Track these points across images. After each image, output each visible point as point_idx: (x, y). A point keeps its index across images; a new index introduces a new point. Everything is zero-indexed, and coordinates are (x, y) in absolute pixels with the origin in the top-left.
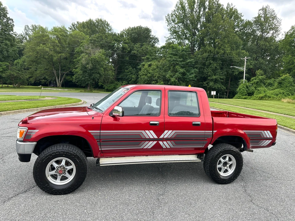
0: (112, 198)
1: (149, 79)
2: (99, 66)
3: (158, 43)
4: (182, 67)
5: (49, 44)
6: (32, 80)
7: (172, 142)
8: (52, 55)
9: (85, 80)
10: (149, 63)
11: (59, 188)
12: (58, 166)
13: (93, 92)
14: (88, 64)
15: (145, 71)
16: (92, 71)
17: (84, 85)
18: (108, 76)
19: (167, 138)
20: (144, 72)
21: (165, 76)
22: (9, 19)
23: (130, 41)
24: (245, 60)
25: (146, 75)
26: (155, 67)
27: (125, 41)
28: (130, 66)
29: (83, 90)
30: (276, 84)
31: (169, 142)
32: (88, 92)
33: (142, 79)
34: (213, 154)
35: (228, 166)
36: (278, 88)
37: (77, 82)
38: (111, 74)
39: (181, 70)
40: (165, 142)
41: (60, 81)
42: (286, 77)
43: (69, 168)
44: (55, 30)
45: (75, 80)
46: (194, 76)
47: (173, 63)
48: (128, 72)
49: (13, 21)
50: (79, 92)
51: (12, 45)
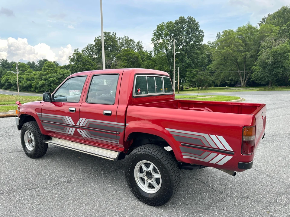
2: (282, 59)
5: (233, 46)
6: (218, 82)
7: (87, 131)
8: (234, 56)
9: (264, 77)
13: (275, 90)
14: (268, 58)
16: (273, 66)
17: (263, 83)
19: (82, 126)
22: (200, 31)
32: (269, 90)
37: (256, 80)
40: (82, 131)
41: (245, 81)
44: (240, 30)
45: (254, 78)
49: (203, 32)
50: (258, 91)
51: (202, 53)
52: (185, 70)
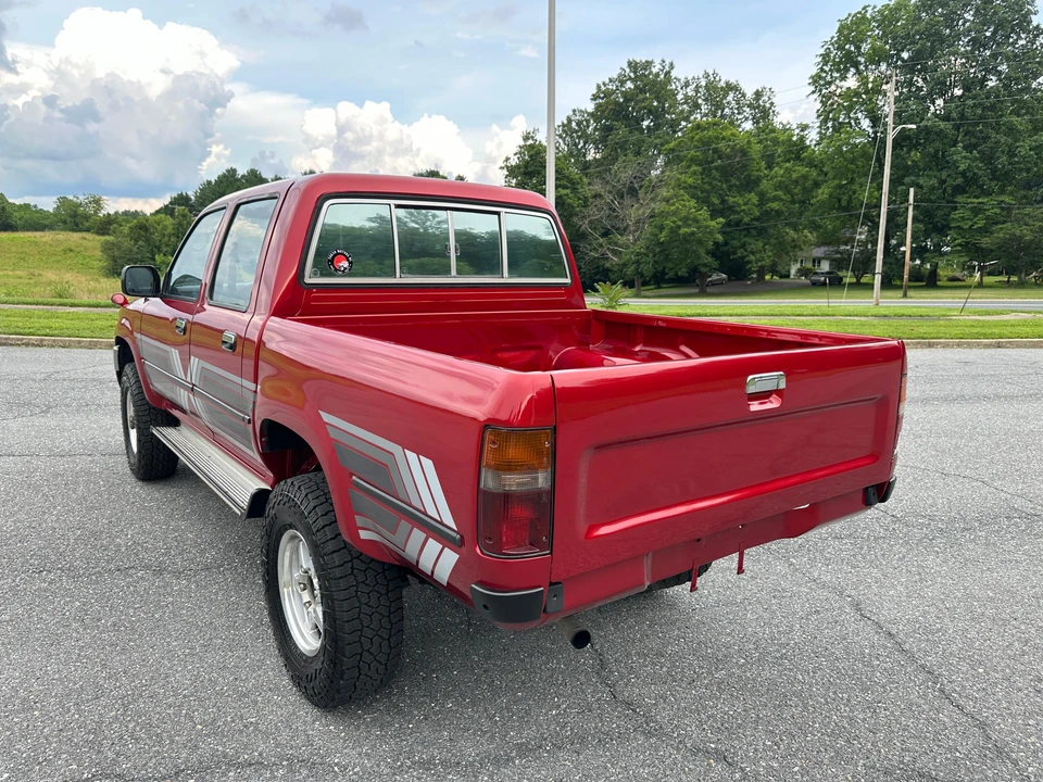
7: (204, 404)
19: (195, 385)
31: (200, 401)
40: (196, 401)
52: (948, 202)
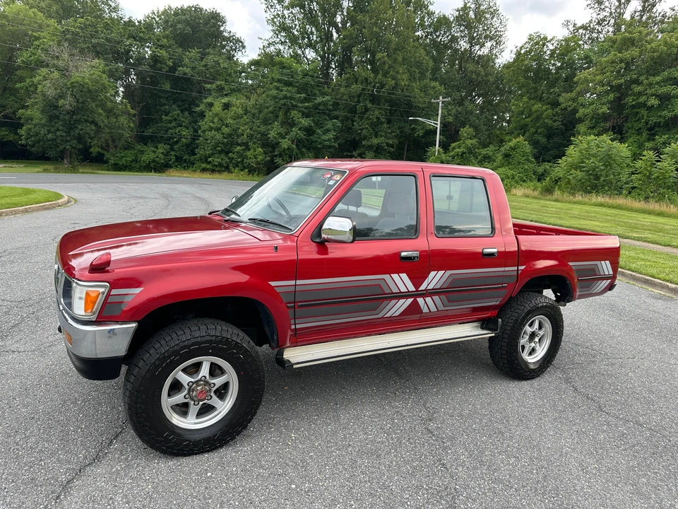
0: (331, 442)
1: (225, 140)
2: (94, 105)
3: (243, 51)
4: (306, 115)
7: (443, 297)
9: (55, 139)
10: (223, 101)
11: (198, 437)
12: (193, 380)
13: (79, 173)
15: (216, 120)
17: (52, 154)
18: (120, 131)
19: (433, 289)
20: (213, 122)
21: (266, 135)
23: (172, 42)
24: (440, 104)
25: (218, 129)
26: (240, 111)
27: (158, 41)
28: (174, 106)
29: (51, 167)
30: (499, 157)
31: (436, 298)
32: (66, 172)
33: (207, 140)
34: (515, 318)
35: (537, 340)
36: (502, 166)
38: (126, 125)
39: (303, 122)
40: (428, 299)
42: (518, 142)
43: (218, 382)
46: (332, 136)
47: (284, 105)
48: (170, 122)
50: (38, 172)
